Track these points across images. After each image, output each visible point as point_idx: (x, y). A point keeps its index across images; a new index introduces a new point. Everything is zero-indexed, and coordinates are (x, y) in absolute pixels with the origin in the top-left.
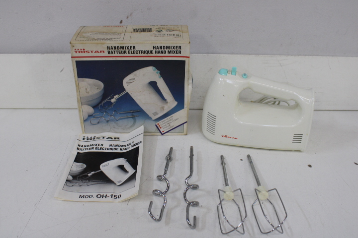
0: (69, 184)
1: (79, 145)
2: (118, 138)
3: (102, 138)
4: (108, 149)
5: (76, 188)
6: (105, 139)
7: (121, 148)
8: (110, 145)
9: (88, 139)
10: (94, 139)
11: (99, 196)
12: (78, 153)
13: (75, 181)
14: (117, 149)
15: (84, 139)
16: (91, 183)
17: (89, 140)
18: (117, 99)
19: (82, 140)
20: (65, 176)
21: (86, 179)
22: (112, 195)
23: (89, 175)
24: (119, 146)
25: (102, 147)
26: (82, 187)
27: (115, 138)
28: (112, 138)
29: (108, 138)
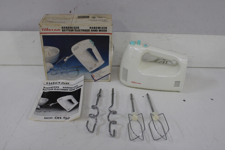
0: (38, 110)
1: (44, 87)
2: (68, 83)
3: (58, 83)
4: (62, 90)
5: (42, 113)
6: (60, 83)
8: (63, 88)
9: (49, 84)
10: (53, 84)
11: (56, 118)
12: (44, 92)
13: (42, 109)
14: (67, 90)
15: (47, 84)
16: (51, 110)
17: (50, 84)
18: (68, 59)
20: (36, 106)
21: (49, 108)
22: (64, 117)
23: (50, 105)
24: (69, 88)
25: (58, 88)
26: (46, 112)
27: (66, 83)
28: (64, 83)
29: (62, 83)
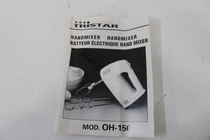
1: (72, 37)
2: (117, 26)
3: (97, 27)
4: (107, 44)
5: (76, 112)
6: (101, 27)
7: (121, 41)
8: (109, 38)
9: (81, 26)
10: (88, 26)
11: (105, 127)
12: (73, 50)
13: (75, 100)
14: (116, 44)
15: (76, 26)
16: (93, 103)
17: (83, 28)
19: (74, 27)
20: (62, 94)
21: (87, 97)
22: (120, 126)
23: (90, 88)
24: (119, 38)
25: (98, 40)
26: (84, 109)
27: (113, 26)
28: (109, 26)
29: (105, 26)
